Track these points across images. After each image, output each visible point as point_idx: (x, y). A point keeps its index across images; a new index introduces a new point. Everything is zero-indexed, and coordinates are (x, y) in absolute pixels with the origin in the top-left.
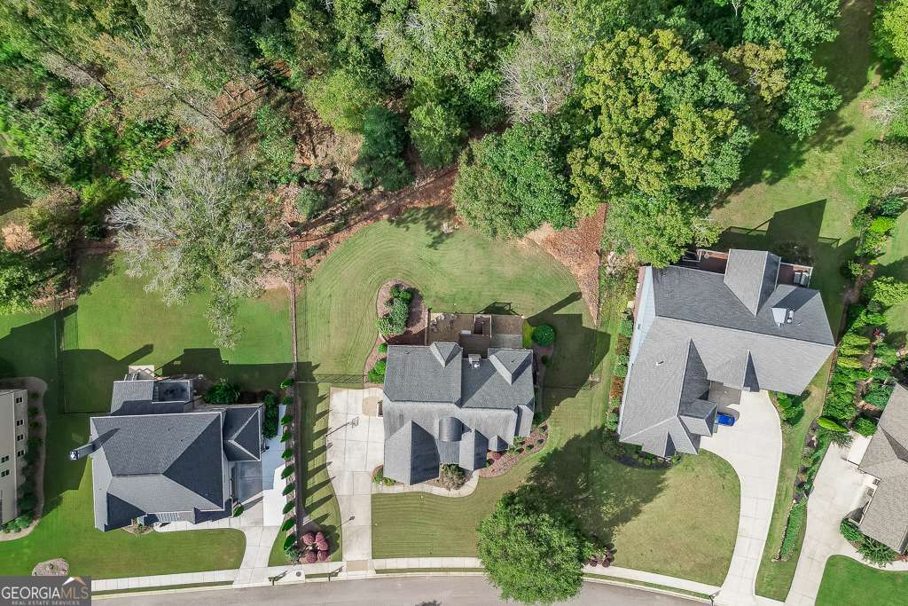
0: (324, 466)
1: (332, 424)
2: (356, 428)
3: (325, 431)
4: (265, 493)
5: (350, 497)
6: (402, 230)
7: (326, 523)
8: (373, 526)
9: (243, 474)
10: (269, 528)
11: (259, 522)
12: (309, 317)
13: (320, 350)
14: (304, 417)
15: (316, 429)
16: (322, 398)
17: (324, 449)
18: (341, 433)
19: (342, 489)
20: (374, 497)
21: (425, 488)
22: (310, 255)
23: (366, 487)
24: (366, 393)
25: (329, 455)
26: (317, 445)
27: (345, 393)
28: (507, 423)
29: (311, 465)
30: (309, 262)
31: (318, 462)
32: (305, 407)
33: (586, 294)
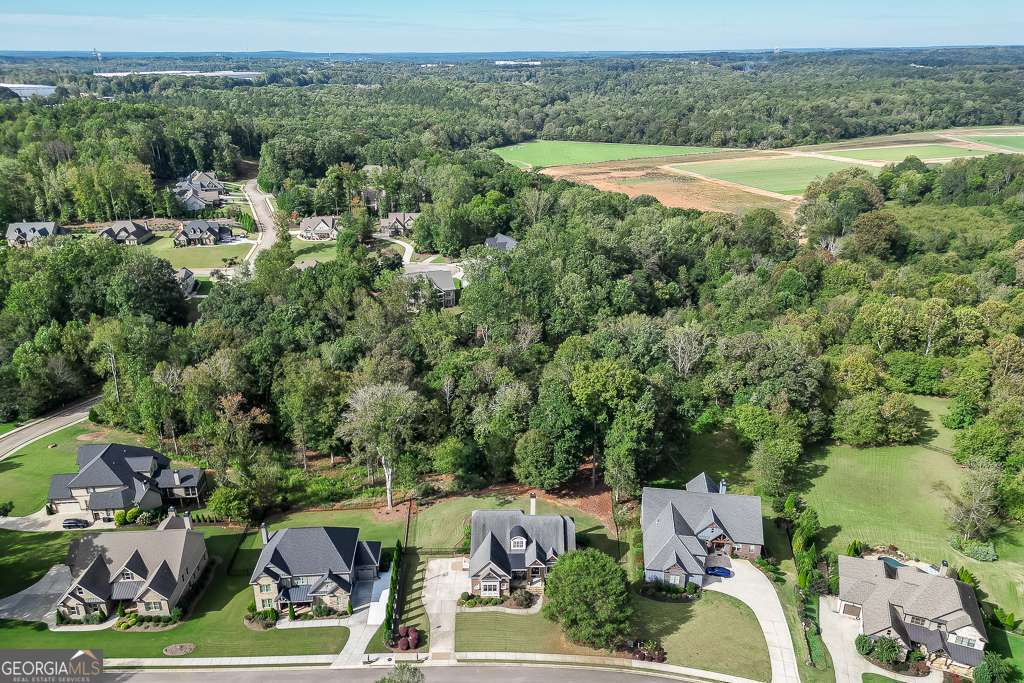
0: (419, 598)
1: (427, 575)
2: (445, 577)
3: (423, 579)
4: (372, 604)
5: (438, 615)
6: (481, 499)
7: (418, 628)
8: (456, 631)
9: (357, 593)
10: (370, 626)
11: (364, 622)
12: (418, 527)
13: (421, 541)
14: (408, 570)
15: (416, 578)
16: (422, 563)
17: (421, 588)
18: (434, 581)
19: (432, 610)
20: (457, 614)
21: (499, 608)
22: (421, 505)
23: (452, 610)
24: (454, 560)
25: (424, 592)
26: (415, 586)
27: (439, 560)
28: (557, 528)
29: (408, 598)
30: (420, 508)
31: (415, 595)
32: (409, 566)
33: (607, 527)
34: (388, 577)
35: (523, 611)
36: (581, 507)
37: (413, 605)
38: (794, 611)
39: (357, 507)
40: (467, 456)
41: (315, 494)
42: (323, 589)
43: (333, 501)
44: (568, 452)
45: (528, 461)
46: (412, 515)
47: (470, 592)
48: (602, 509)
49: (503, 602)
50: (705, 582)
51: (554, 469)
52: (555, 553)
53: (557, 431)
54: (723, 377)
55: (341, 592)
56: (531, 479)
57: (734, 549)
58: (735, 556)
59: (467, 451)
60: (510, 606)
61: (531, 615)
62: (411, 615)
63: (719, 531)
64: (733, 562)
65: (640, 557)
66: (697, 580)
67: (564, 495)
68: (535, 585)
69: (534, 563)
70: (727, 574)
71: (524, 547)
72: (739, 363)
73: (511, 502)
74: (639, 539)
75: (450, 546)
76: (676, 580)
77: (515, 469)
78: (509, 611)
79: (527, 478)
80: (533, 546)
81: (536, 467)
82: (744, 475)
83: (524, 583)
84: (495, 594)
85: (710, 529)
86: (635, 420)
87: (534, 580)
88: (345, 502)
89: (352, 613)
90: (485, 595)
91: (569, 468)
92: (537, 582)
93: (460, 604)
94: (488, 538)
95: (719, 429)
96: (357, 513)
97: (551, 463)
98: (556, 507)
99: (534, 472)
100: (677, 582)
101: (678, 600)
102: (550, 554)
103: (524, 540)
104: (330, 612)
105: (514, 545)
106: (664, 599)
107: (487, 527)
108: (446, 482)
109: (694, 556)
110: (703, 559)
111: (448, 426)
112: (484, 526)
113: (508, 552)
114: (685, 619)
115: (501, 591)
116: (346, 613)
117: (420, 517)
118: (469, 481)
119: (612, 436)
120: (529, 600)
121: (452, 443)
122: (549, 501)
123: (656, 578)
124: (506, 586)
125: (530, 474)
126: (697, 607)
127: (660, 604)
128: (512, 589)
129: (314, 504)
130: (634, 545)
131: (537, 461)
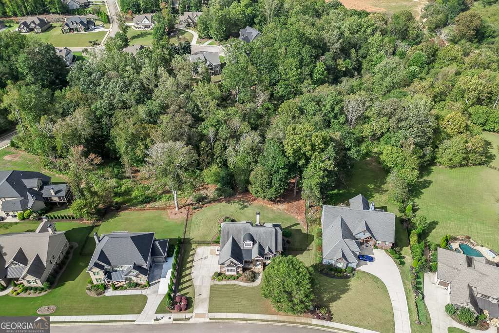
0: (190, 274)
1: (196, 258)
2: (206, 260)
3: (192, 261)
4: (161, 279)
5: (200, 286)
6: (230, 204)
7: (187, 296)
8: (210, 297)
9: (153, 271)
10: (160, 295)
11: (156, 292)
12: (192, 225)
13: (194, 234)
14: (184, 255)
15: (189, 260)
16: (193, 249)
17: (191, 267)
18: (198, 262)
19: (197, 283)
20: (211, 286)
21: (236, 282)
22: (195, 209)
23: (208, 282)
24: (212, 248)
25: (193, 270)
26: (188, 266)
27: (203, 247)
28: (271, 236)
29: (184, 274)
30: (194, 211)
31: (188, 272)
32: (185, 251)
33: (302, 224)
34: (172, 261)
35: (250, 284)
36: (287, 210)
37: (186, 279)
38: (410, 284)
39: (158, 209)
40: (223, 178)
41: (136, 198)
42: (131, 274)
43: (146, 203)
44: (281, 180)
45: (257, 185)
46: (189, 216)
47: (219, 272)
48: (299, 212)
49: (238, 278)
50: (358, 265)
51: (273, 189)
52: (270, 250)
53: (274, 169)
54: (375, 125)
55: (141, 276)
56: (258, 195)
57: (376, 243)
58: (376, 247)
59: (223, 173)
60: (243, 281)
61: (255, 287)
62: (184, 285)
63: (368, 235)
64: (375, 251)
65: (320, 247)
66: (353, 265)
67: (278, 201)
68: (257, 267)
69: (257, 257)
70: (371, 259)
71: (252, 246)
72: (385, 118)
73: (247, 207)
74: (320, 234)
75: (209, 239)
76: (341, 265)
77: (249, 187)
78: (242, 284)
79: (256, 194)
80: (257, 245)
81: (262, 188)
82: (382, 186)
83: (251, 266)
84: (234, 273)
85: (363, 233)
86: (322, 165)
87: (258, 263)
88: (152, 204)
89: (150, 285)
90: (227, 273)
91: (281, 189)
92: (259, 264)
93: (213, 279)
94: (230, 240)
95: (369, 156)
96: (159, 212)
97: (271, 186)
98: (272, 210)
99: (260, 191)
100: (341, 266)
101: (341, 277)
102: (267, 251)
103: (252, 243)
104: (137, 285)
105: (246, 245)
106: (333, 277)
107: (230, 232)
108: (211, 191)
109: (353, 252)
110: (358, 253)
111: (212, 157)
112: (228, 232)
113: (242, 248)
114: (345, 291)
115: (237, 272)
116: (146, 286)
117: (194, 216)
118: (224, 192)
119: (308, 172)
120: (254, 276)
121: (214, 169)
122: (269, 206)
123: (329, 263)
124: (240, 270)
125: (258, 191)
126: (353, 282)
127: (330, 280)
128: (244, 270)
129: (134, 205)
130: (317, 238)
131: (263, 186)
